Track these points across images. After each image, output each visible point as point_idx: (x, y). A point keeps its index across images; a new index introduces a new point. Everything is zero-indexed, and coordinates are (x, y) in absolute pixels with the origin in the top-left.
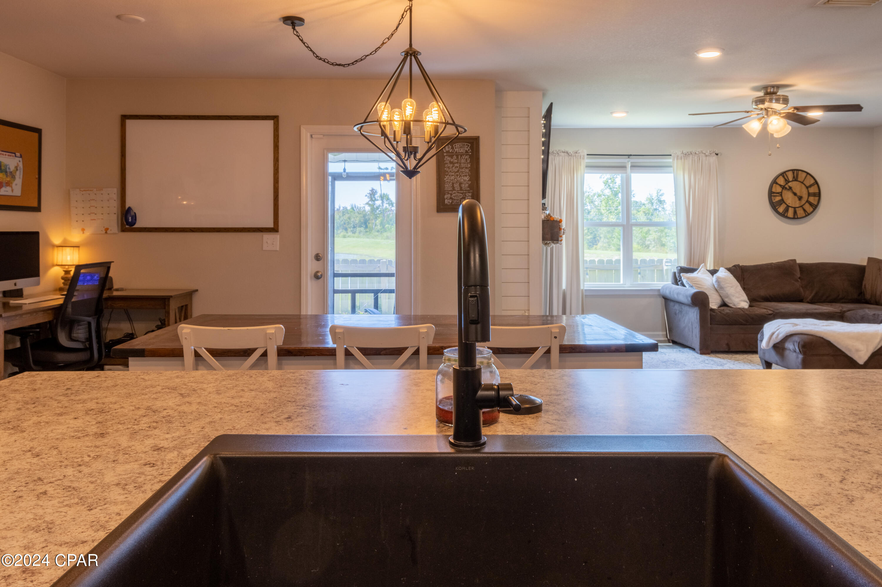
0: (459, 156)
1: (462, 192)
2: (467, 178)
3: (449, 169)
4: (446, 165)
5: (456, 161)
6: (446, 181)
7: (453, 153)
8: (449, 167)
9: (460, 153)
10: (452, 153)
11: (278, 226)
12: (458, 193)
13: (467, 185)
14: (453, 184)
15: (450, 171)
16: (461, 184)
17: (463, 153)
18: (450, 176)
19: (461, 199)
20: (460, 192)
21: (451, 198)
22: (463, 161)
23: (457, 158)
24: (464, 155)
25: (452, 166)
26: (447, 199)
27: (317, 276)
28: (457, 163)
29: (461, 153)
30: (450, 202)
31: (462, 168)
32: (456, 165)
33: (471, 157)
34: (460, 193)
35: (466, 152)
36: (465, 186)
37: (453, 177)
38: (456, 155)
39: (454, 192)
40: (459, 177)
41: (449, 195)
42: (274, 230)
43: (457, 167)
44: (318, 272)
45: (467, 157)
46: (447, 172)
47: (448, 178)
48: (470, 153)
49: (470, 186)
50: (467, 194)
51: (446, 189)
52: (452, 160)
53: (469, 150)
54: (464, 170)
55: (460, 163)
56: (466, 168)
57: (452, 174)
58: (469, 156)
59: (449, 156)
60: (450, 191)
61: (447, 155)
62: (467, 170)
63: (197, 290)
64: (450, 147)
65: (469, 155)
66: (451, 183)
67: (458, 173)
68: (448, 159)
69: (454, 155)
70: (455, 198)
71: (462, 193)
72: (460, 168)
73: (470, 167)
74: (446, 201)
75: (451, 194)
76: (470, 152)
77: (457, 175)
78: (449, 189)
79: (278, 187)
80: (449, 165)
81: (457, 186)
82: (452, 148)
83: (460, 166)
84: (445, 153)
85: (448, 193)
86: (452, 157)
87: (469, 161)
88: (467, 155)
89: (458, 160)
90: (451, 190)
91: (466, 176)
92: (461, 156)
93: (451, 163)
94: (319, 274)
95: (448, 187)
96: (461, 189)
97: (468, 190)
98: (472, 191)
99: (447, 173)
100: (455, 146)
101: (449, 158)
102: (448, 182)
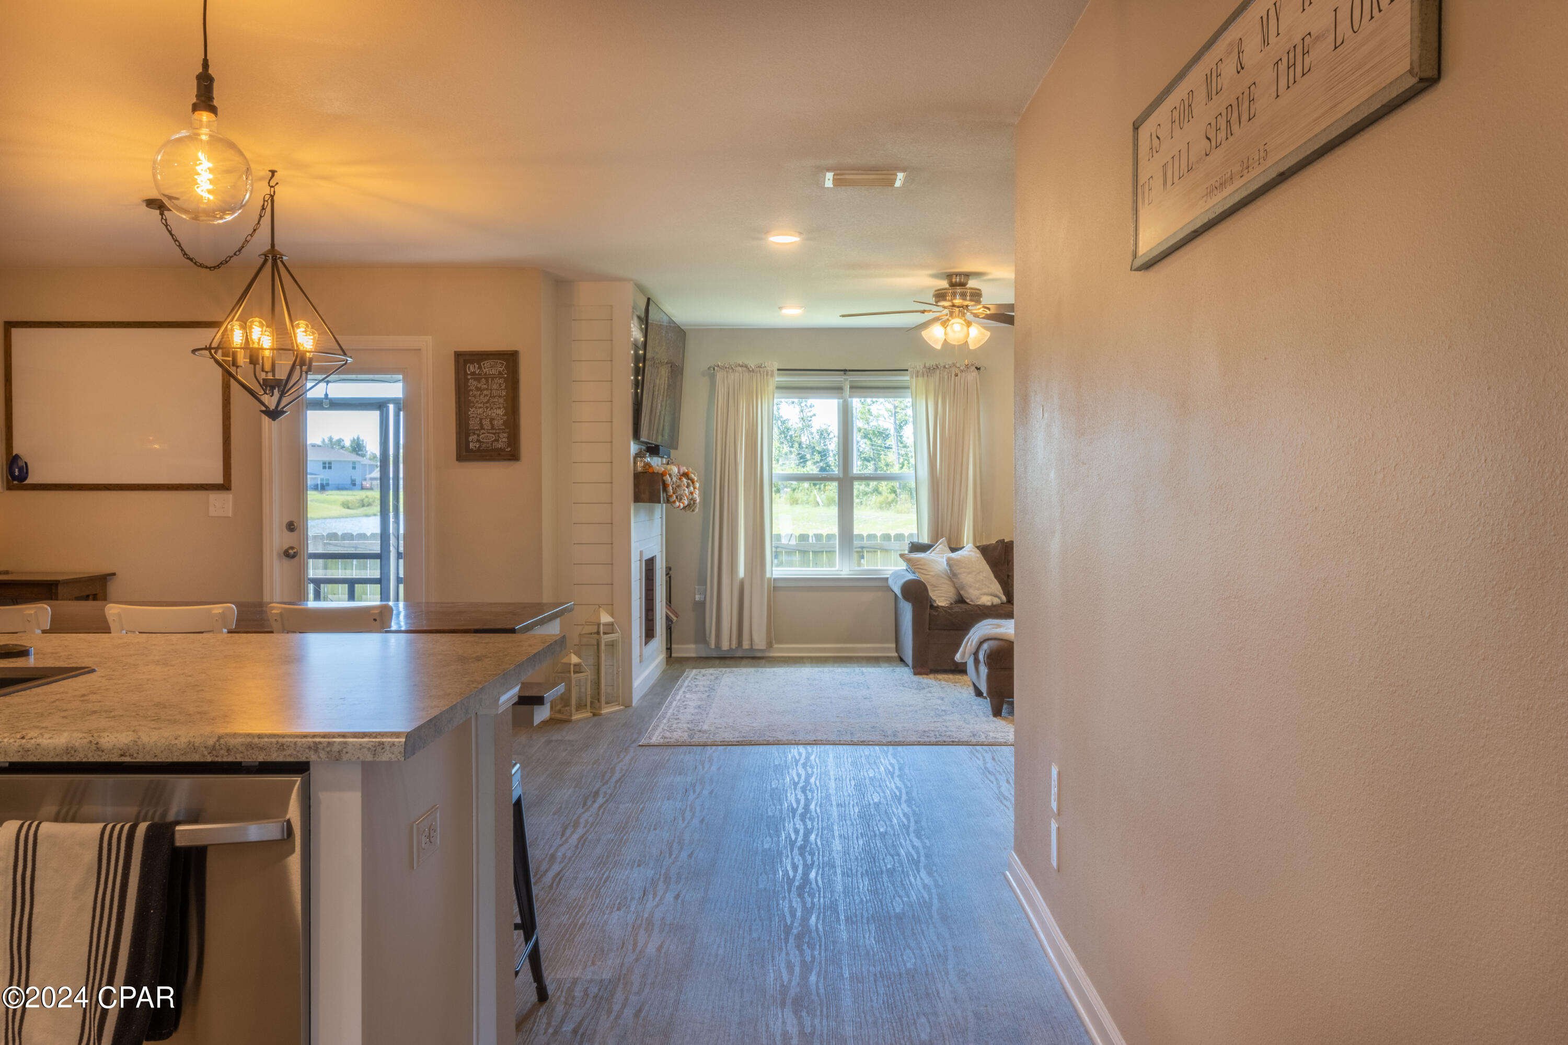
0: (490, 379)
1: (494, 431)
2: (501, 412)
3: (475, 398)
4: (471, 393)
5: (485, 386)
6: (471, 416)
7: (481, 375)
8: (475, 396)
9: (490, 375)
10: (479, 374)
11: (230, 481)
12: (489, 433)
13: (501, 422)
14: (481, 420)
15: (477, 402)
16: (492, 420)
17: (495, 374)
18: (476, 408)
19: (493, 441)
20: (491, 431)
21: (478, 441)
22: (495, 387)
23: (487, 381)
24: (496, 377)
25: (480, 395)
26: (472, 442)
27: (290, 554)
28: (487, 389)
29: (493, 374)
30: (477, 446)
31: (494, 397)
32: (485, 392)
33: (506, 380)
34: (492, 433)
35: (500, 373)
36: (498, 423)
37: (480, 411)
38: (485, 378)
39: (482, 431)
40: (490, 410)
41: (476, 436)
42: (225, 487)
43: (487, 395)
44: (292, 548)
45: (501, 381)
46: (473, 402)
47: (474, 411)
48: (506, 376)
49: (505, 423)
50: (501, 435)
51: (471, 427)
52: (479, 386)
53: (503, 370)
54: (497, 400)
55: (491, 390)
56: (500, 397)
57: (480, 405)
58: (503, 379)
59: (475, 379)
60: (477, 430)
61: (471, 378)
62: (501, 400)
63: (114, 574)
64: (477, 366)
65: (504, 377)
66: (478, 419)
67: (488, 405)
68: (473, 384)
69: (481, 378)
70: (484, 441)
71: (494, 434)
72: (491, 396)
73: (505, 396)
74: (471, 446)
75: (478, 435)
76: (505, 373)
77: (487, 408)
78: (475, 428)
79: (230, 424)
80: (475, 393)
81: (486, 423)
82: (480, 367)
83: (491, 394)
84: (468, 374)
85: (474, 434)
86: (479, 380)
87: (503, 387)
88: (501, 378)
89: (488, 386)
90: (478, 429)
91: (500, 408)
92: (493, 379)
93: (478, 389)
94: (291, 552)
95: (473, 424)
96: (493, 427)
97: (503, 429)
98: (508, 430)
99: (472, 404)
100: (484, 364)
101: (475, 383)
102: (473, 417)
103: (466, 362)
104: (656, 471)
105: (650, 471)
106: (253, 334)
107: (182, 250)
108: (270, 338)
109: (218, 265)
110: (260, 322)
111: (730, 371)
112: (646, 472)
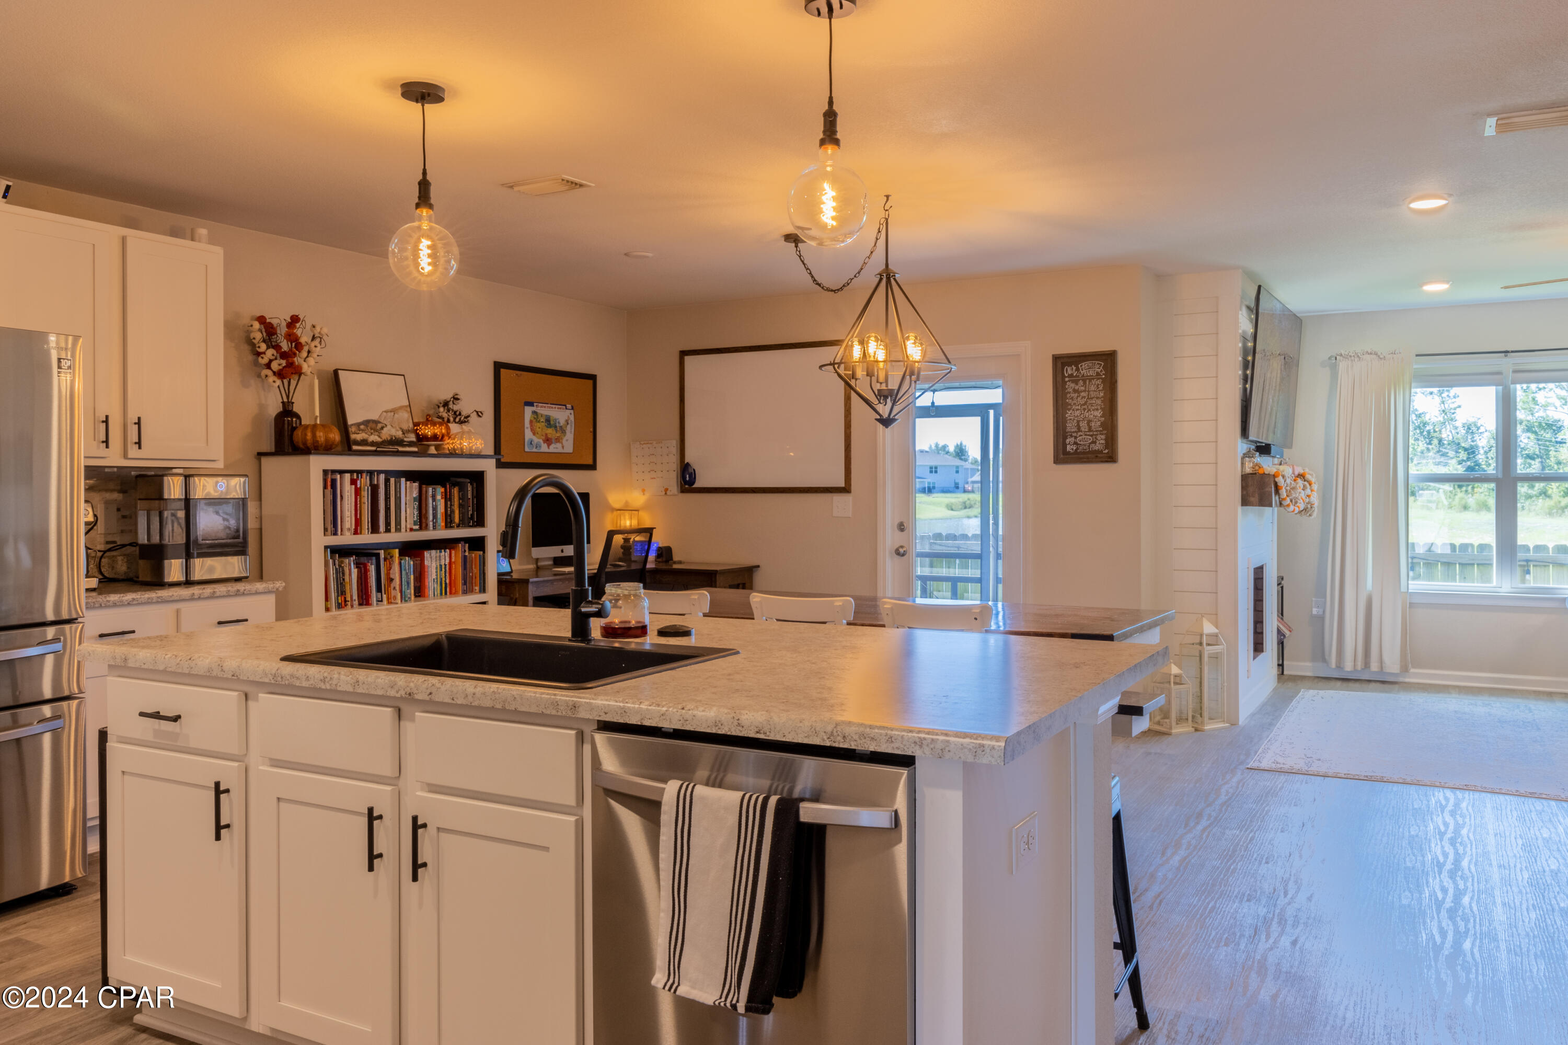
0: (1088, 381)
1: (1091, 433)
2: (1098, 413)
3: (1073, 400)
4: (1068, 395)
5: (1083, 388)
6: (1069, 418)
7: (1078, 376)
8: (1072, 398)
9: (1088, 376)
10: (1076, 376)
11: (850, 485)
12: (1086, 435)
13: (1099, 423)
14: (1078, 422)
15: (1075, 404)
16: (1089, 422)
17: (1092, 376)
18: (1073, 410)
19: (1090, 443)
20: (1088, 433)
21: (1075, 443)
22: (1093, 388)
23: (1085, 383)
24: (1093, 379)
25: (1078, 397)
26: (1069, 444)
27: (900, 553)
28: (1085, 391)
29: (1090, 376)
30: (1074, 448)
31: (1092, 398)
32: (1083, 394)
33: (1104, 381)
34: (1089, 435)
35: (1098, 374)
36: (1096, 425)
37: (1078, 413)
38: (1083, 380)
39: (1079, 433)
40: (1088, 412)
41: (1073, 439)
42: (846, 490)
43: (1084, 397)
44: (902, 547)
45: (1099, 382)
46: (1070, 404)
47: (1071, 414)
48: (1103, 376)
49: (1102, 425)
50: (1099, 437)
51: (1068, 429)
52: (1077, 388)
53: (1101, 371)
54: (1094, 402)
55: (1089, 391)
56: (1097, 398)
57: (1077, 407)
58: (1101, 380)
59: (1073, 382)
60: (1074, 432)
61: (1069, 381)
62: (1099, 402)
63: (758, 566)
64: (1074, 368)
65: (1102, 378)
66: (1075, 421)
67: (1085, 407)
68: (1070, 386)
69: (1079, 380)
70: (1082, 443)
71: (1091, 436)
72: (1088, 398)
73: (1102, 397)
74: (1069, 448)
75: (1076, 438)
76: (1103, 374)
77: (1084, 409)
78: (1073, 430)
79: (850, 432)
80: (1073, 395)
81: (1084, 425)
82: (1077, 370)
83: (1088, 395)
84: (1066, 377)
85: (1071, 436)
86: (1076, 382)
87: (1101, 388)
88: (1098, 379)
89: (1085, 387)
90: (1076, 432)
91: (1097, 409)
92: (1090, 380)
93: (1075, 391)
94: (901, 550)
95: (1071, 427)
96: (1090, 430)
97: (1101, 431)
98: (1106, 432)
99: (1069, 407)
100: (1081, 366)
101: (1073, 385)
102: (1070, 419)
103: (1063, 365)
104: (1266, 473)
105: (1261, 472)
106: (869, 348)
107: (812, 277)
108: (884, 351)
109: (841, 288)
110: (876, 337)
111: (1356, 359)
112: (1255, 474)
